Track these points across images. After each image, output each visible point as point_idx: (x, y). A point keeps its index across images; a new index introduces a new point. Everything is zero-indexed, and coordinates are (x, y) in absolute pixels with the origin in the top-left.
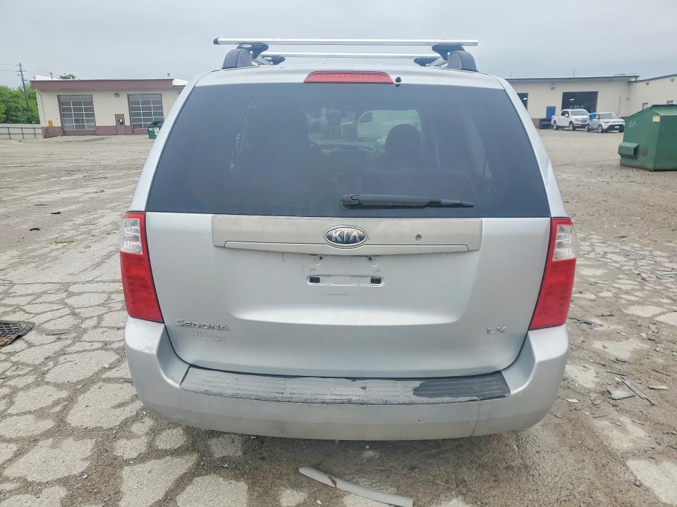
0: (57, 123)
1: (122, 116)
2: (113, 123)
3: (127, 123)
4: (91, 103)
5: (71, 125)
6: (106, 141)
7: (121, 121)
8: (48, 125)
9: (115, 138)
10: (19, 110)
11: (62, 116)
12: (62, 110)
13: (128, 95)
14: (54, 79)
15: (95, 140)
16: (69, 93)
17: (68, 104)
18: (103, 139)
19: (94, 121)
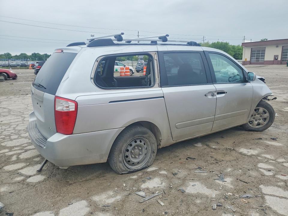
0: (248, 59)
1: (277, 56)
2: (272, 59)
3: (279, 59)
4: (265, 51)
5: (254, 60)
6: (266, 67)
7: (276, 58)
8: (245, 60)
9: (271, 66)
10: (240, 55)
11: (251, 56)
12: (251, 54)
13: (283, 47)
14: (252, 41)
15: (261, 66)
16: (256, 47)
17: (255, 51)
18: (265, 66)
19: (264, 58)
